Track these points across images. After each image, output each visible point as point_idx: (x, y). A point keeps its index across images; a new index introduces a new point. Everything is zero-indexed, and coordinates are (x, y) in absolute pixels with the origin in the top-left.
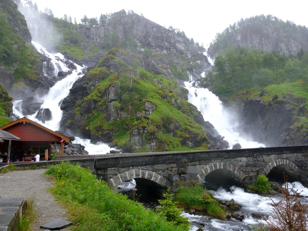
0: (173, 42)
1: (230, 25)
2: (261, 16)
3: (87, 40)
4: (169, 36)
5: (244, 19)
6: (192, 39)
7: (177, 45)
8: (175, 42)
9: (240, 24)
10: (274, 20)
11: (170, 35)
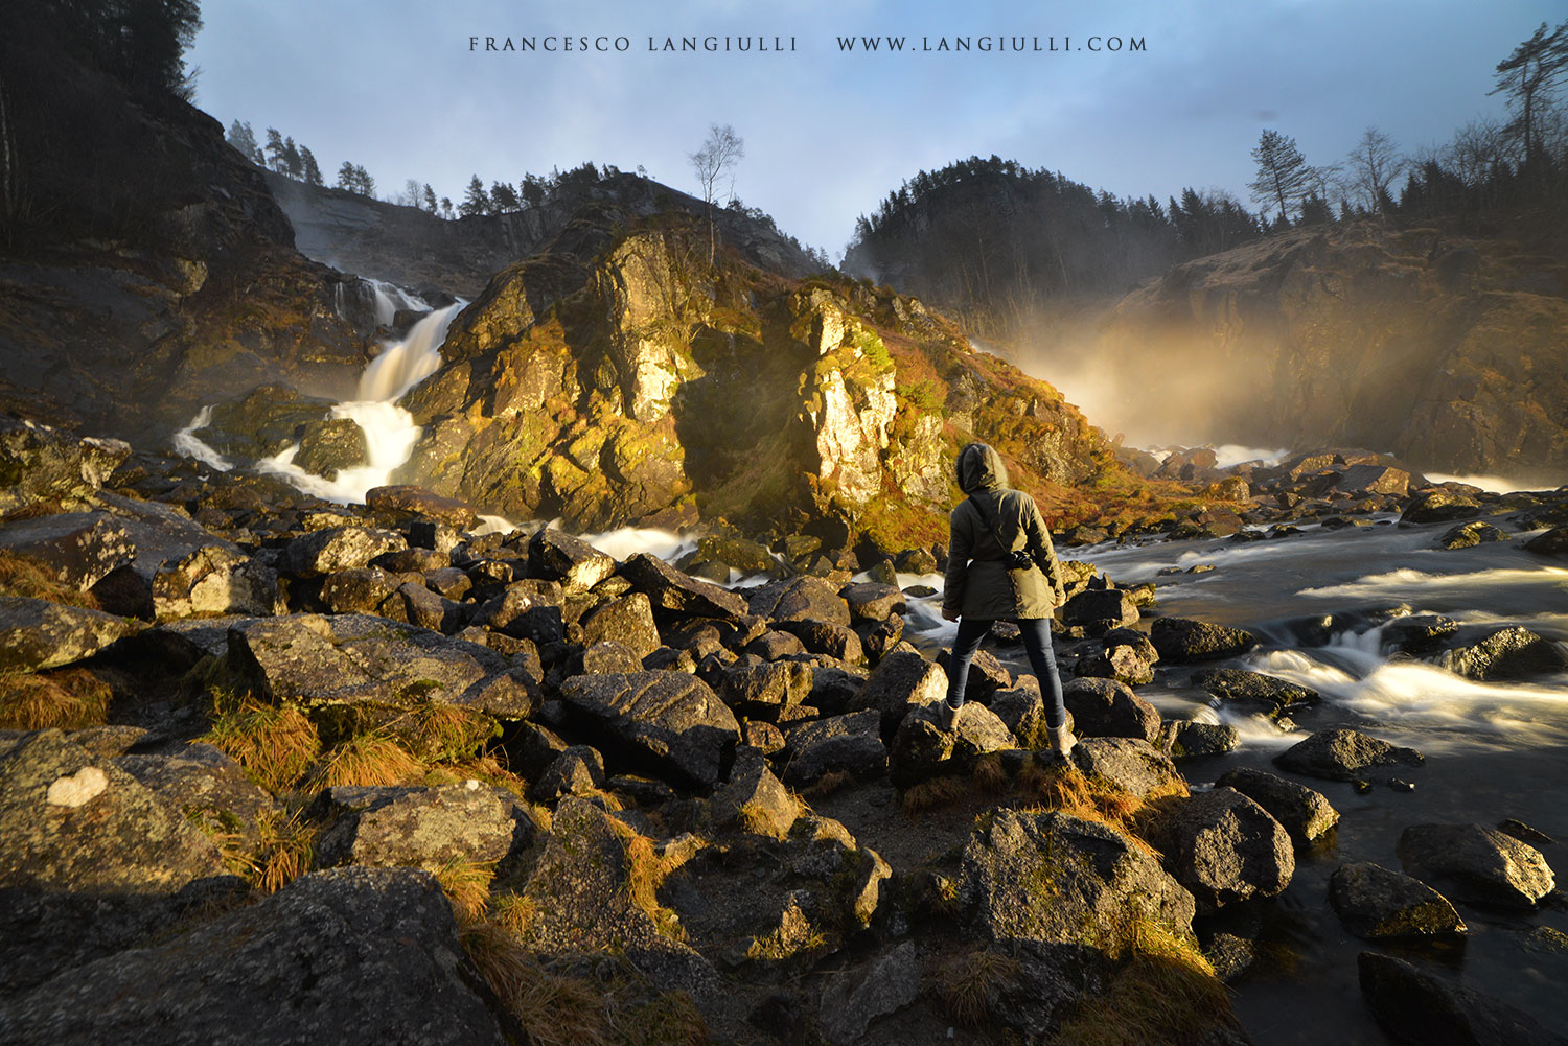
0: (747, 243)
1: (893, 194)
2: (970, 163)
3: (491, 252)
4: (735, 228)
5: (928, 172)
6: (794, 241)
7: (761, 251)
8: (754, 244)
9: (917, 188)
10: (1005, 172)
11: (735, 224)
